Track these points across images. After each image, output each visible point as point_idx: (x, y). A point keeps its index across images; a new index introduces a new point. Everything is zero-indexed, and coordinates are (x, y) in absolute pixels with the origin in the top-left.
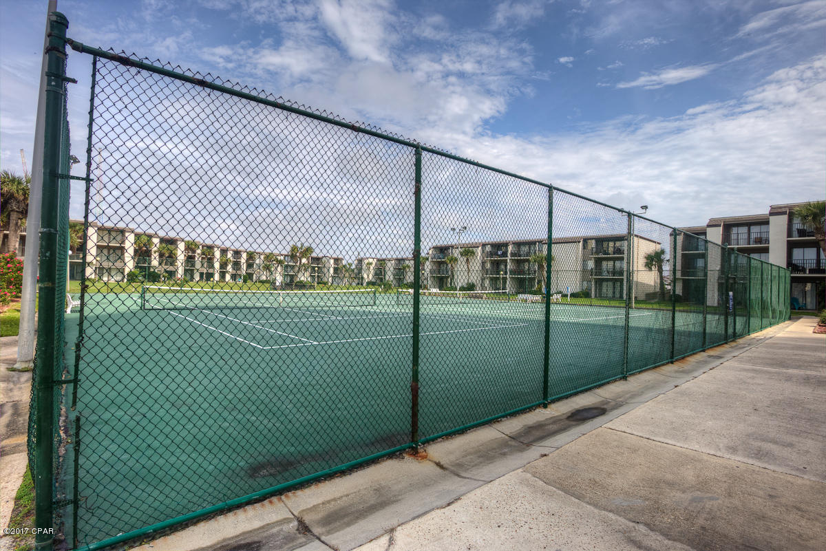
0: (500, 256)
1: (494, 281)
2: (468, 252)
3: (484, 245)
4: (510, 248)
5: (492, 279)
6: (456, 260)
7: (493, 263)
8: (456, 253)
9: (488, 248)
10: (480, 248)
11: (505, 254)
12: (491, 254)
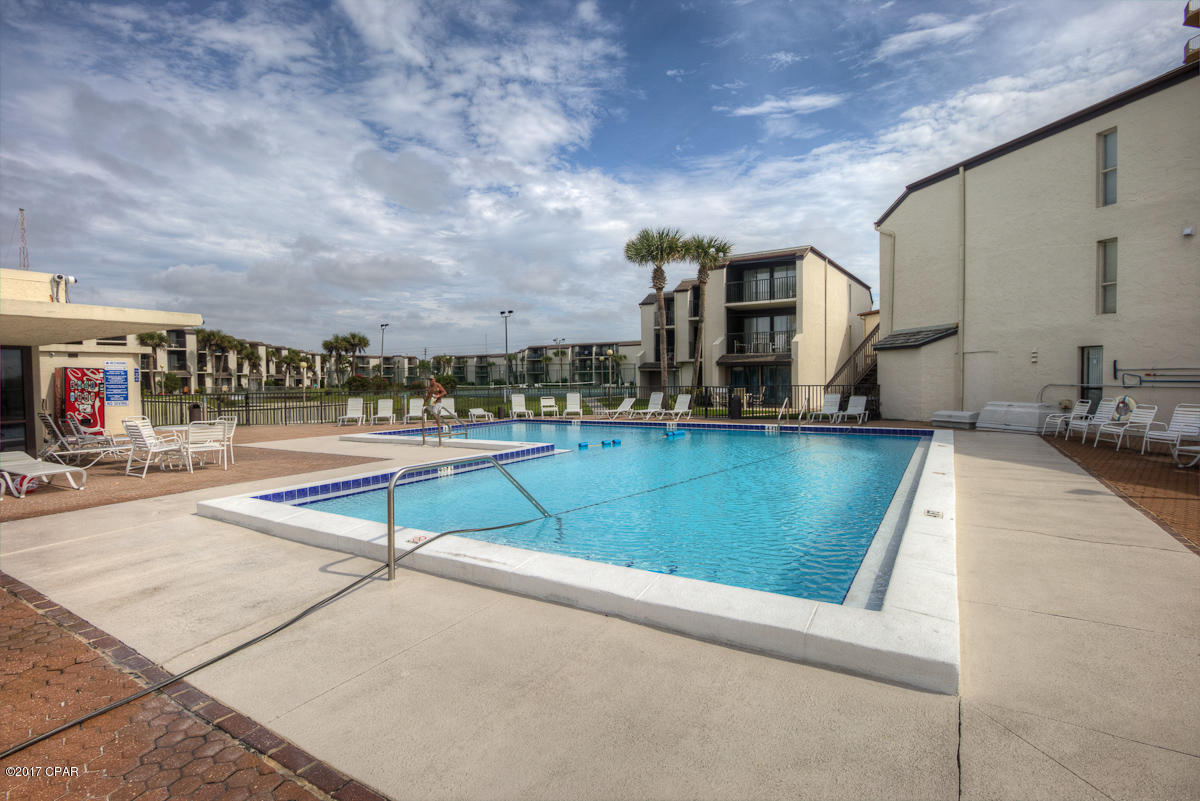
0: (587, 355)
1: (583, 377)
2: (561, 351)
3: (573, 347)
4: (594, 349)
5: (580, 374)
6: (550, 359)
7: (581, 361)
8: (550, 353)
9: (577, 349)
10: (570, 349)
11: (590, 354)
12: (579, 354)
